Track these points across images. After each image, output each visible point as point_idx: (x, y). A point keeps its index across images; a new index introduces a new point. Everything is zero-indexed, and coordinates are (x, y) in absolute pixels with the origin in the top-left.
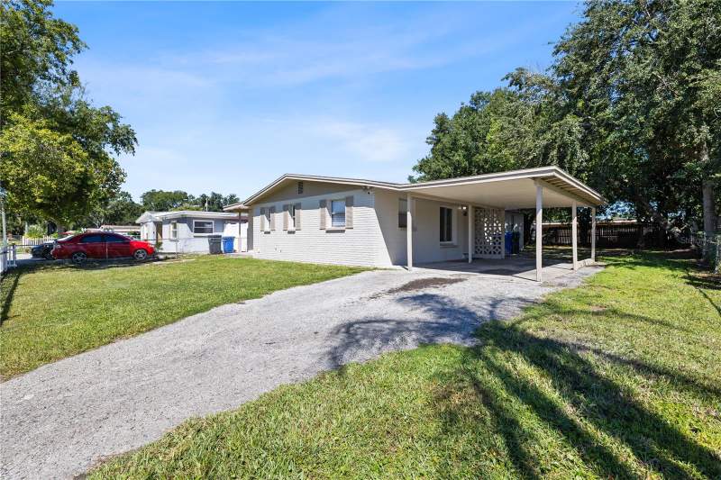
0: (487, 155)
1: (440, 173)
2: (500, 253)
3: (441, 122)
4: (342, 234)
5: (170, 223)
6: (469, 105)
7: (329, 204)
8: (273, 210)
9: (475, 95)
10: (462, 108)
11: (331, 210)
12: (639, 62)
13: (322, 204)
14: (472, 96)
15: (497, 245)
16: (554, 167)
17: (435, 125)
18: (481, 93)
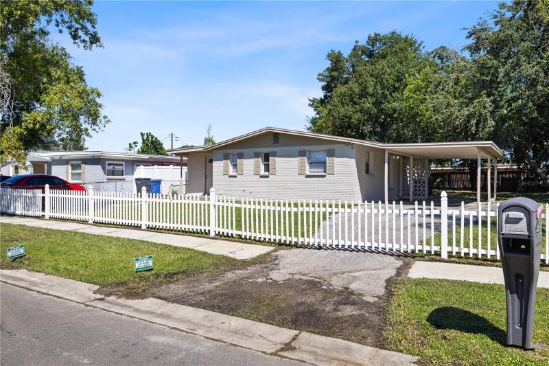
0: (396, 104)
1: (351, 118)
2: (424, 195)
3: (336, 59)
4: (324, 179)
5: (67, 164)
6: (366, 45)
7: (307, 153)
8: (241, 156)
9: (373, 35)
10: (355, 46)
11: (309, 159)
12: (529, 63)
13: (302, 154)
14: (369, 37)
15: (422, 188)
16: (491, 142)
17: (329, 62)
18: (379, 35)
